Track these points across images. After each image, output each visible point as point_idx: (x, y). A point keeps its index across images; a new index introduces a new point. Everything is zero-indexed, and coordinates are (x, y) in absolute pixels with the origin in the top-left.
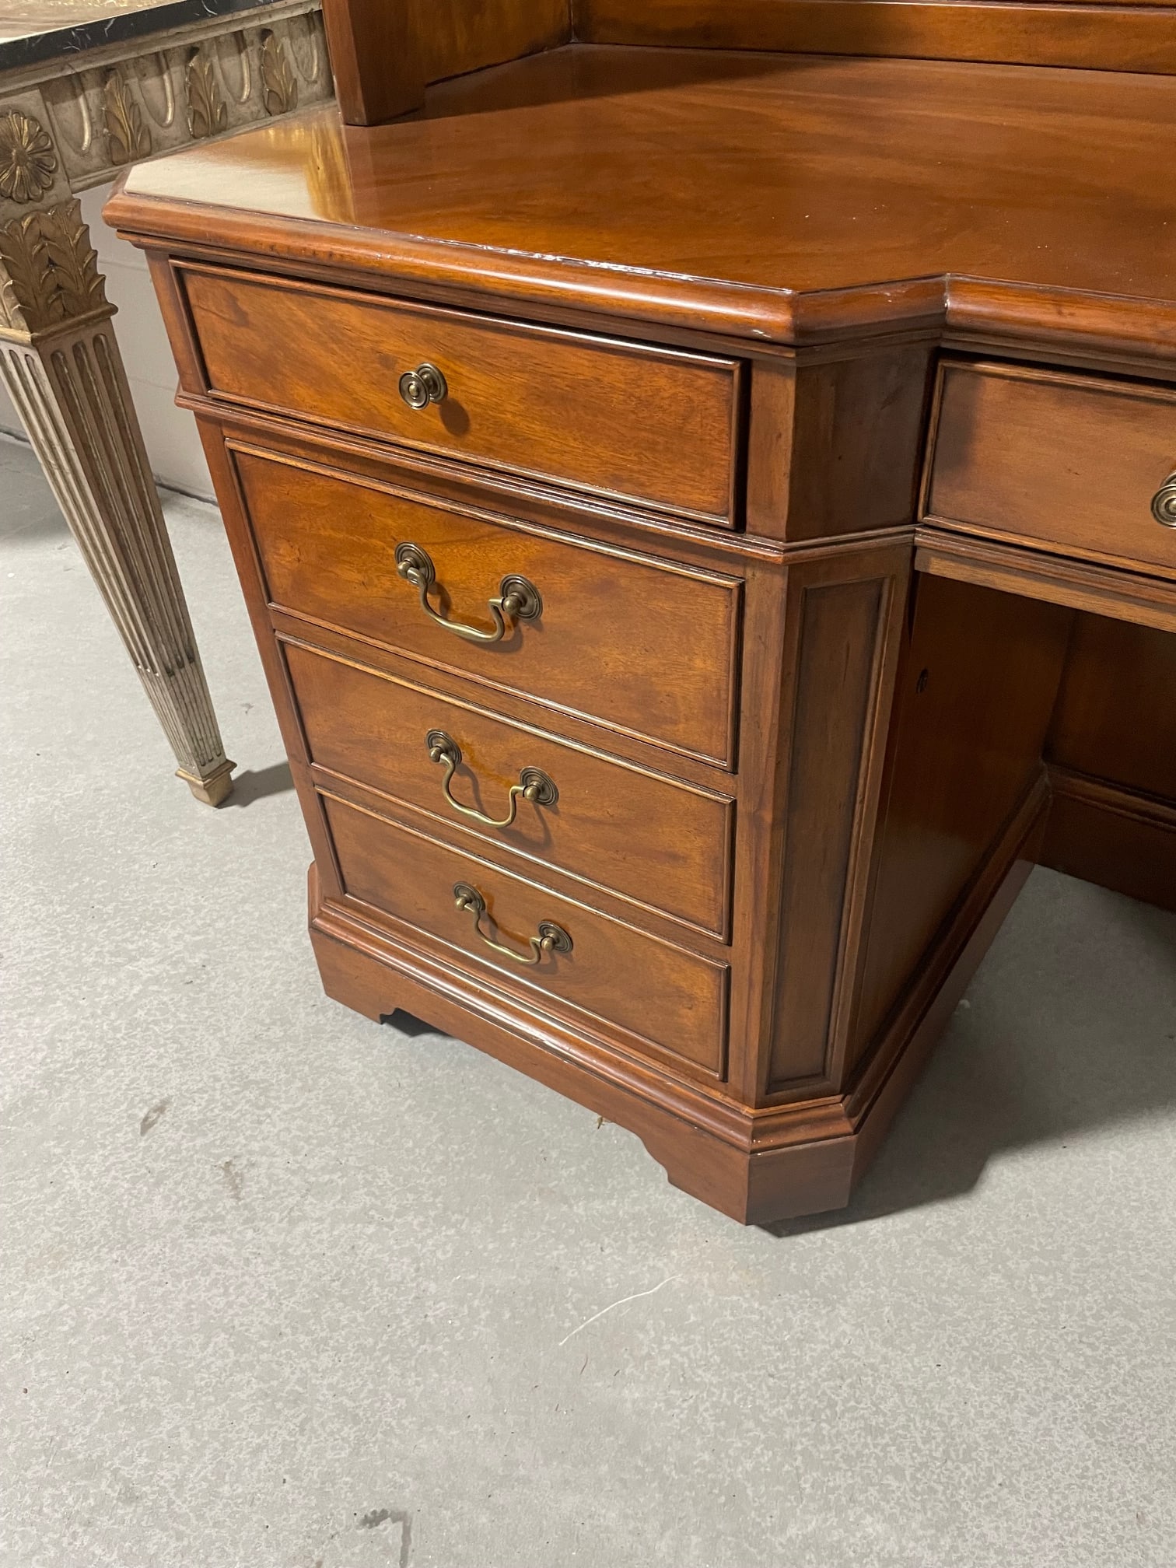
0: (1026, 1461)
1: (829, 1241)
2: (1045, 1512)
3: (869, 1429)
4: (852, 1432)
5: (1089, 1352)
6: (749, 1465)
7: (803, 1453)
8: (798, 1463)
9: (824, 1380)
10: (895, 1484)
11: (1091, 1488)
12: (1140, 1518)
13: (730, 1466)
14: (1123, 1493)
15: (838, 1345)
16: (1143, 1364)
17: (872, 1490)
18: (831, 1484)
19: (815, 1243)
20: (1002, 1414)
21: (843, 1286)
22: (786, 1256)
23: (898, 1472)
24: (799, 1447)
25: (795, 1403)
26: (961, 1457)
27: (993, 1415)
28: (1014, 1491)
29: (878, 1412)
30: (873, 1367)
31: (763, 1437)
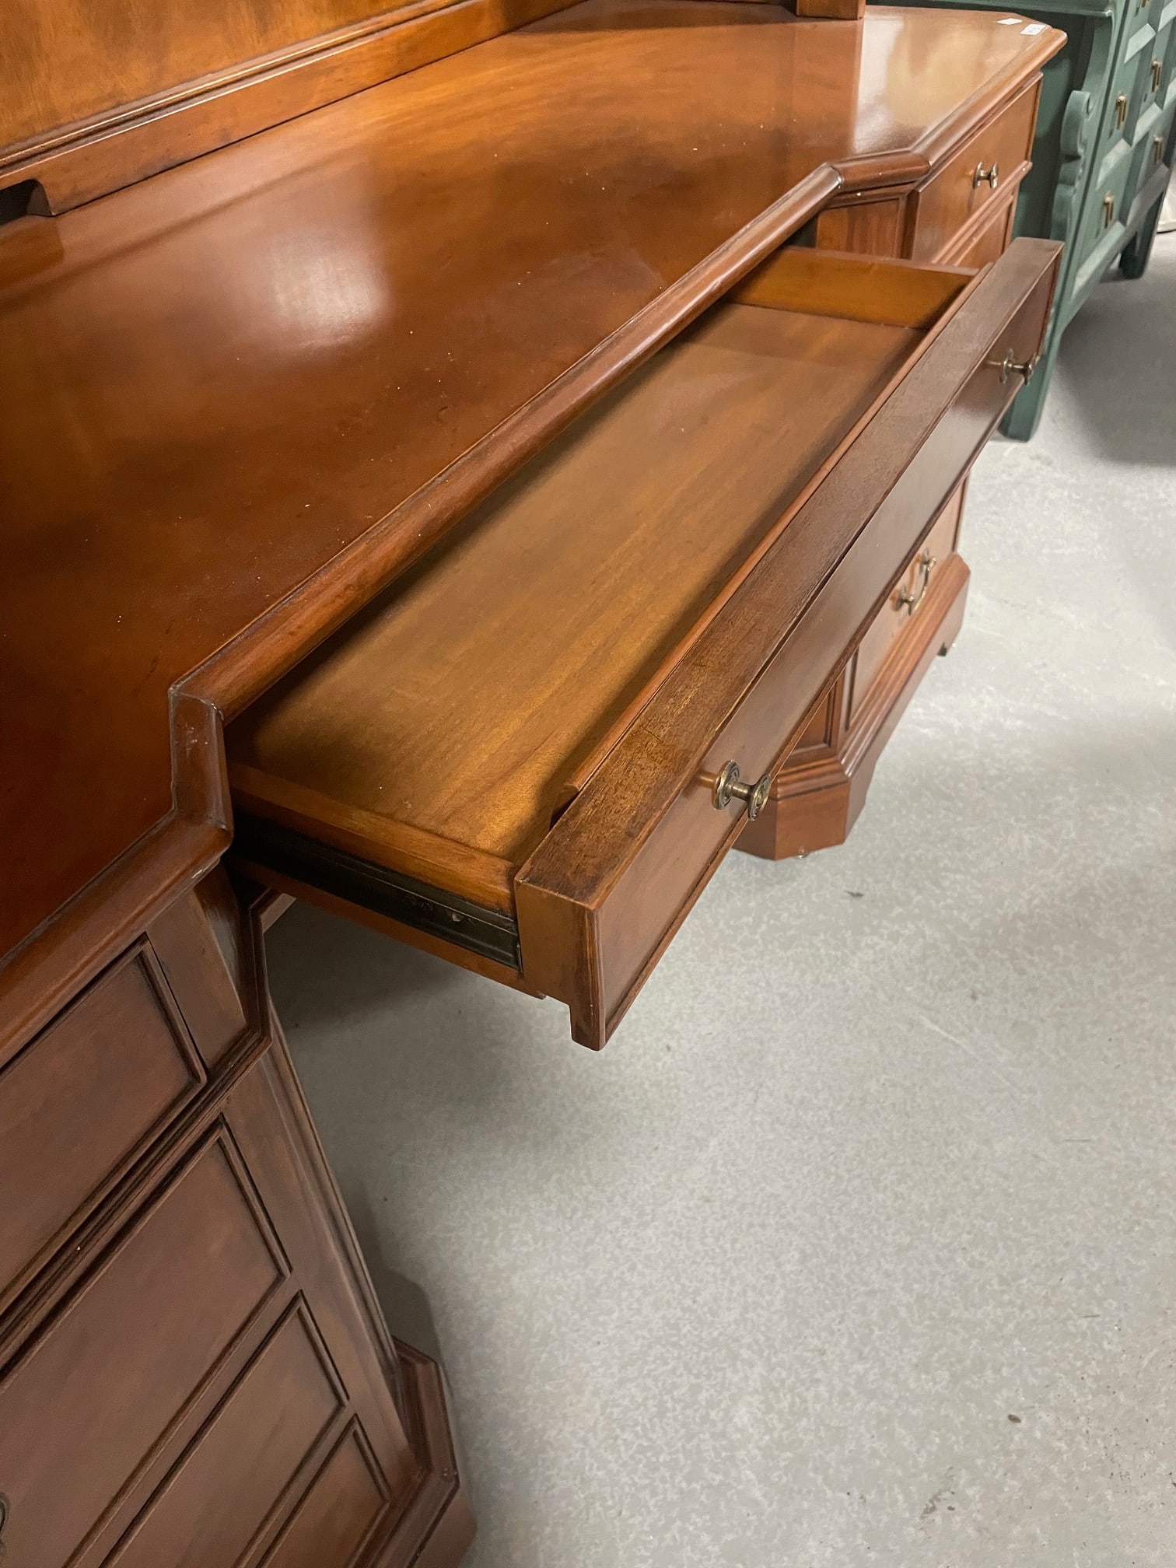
0: (673, 1279)
2: (711, 1269)
3: (661, 1414)
4: (665, 1433)
5: (579, 1214)
6: (706, 1538)
7: (689, 1482)
8: (698, 1486)
9: (620, 1457)
10: (705, 1394)
11: (689, 1232)
12: (708, 1200)
13: (709, 1559)
14: (689, 1209)
15: (585, 1441)
17: (713, 1415)
18: (713, 1455)
20: (638, 1293)
23: (695, 1390)
24: (684, 1485)
25: (645, 1487)
26: (674, 1332)
28: (697, 1292)
29: (644, 1404)
30: (604, 1406)
31: (678, 1523)
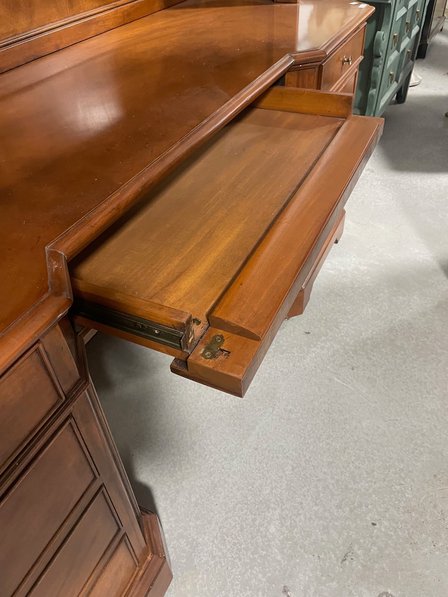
0: (244, 479)
1: (171, 546)
2: (258, 475)
3: (242, 530)
4: (243, 537)
5: (208, 457)
6: (260, 576)
7: (253, 555)
8: (257, 556)
9: (226, 547)
10: (258, 521)
11: (250, 461)
12: (256, 449)
13: (262, 583)
14: (249, 453)
15: (213, 542)
16: (211, 442)
17: (261, 529)
18: (262, 544)
19: (172, 551)
20: (231, 485)
21: (190, 540)
22: (179, 564)
23: (254, 520)
24: (251, 556)
25: (237, 558)
26: (246, 499)
27: (231, 488)
29: (235, 526)
30: (220, 528)
31: (250, 571)
